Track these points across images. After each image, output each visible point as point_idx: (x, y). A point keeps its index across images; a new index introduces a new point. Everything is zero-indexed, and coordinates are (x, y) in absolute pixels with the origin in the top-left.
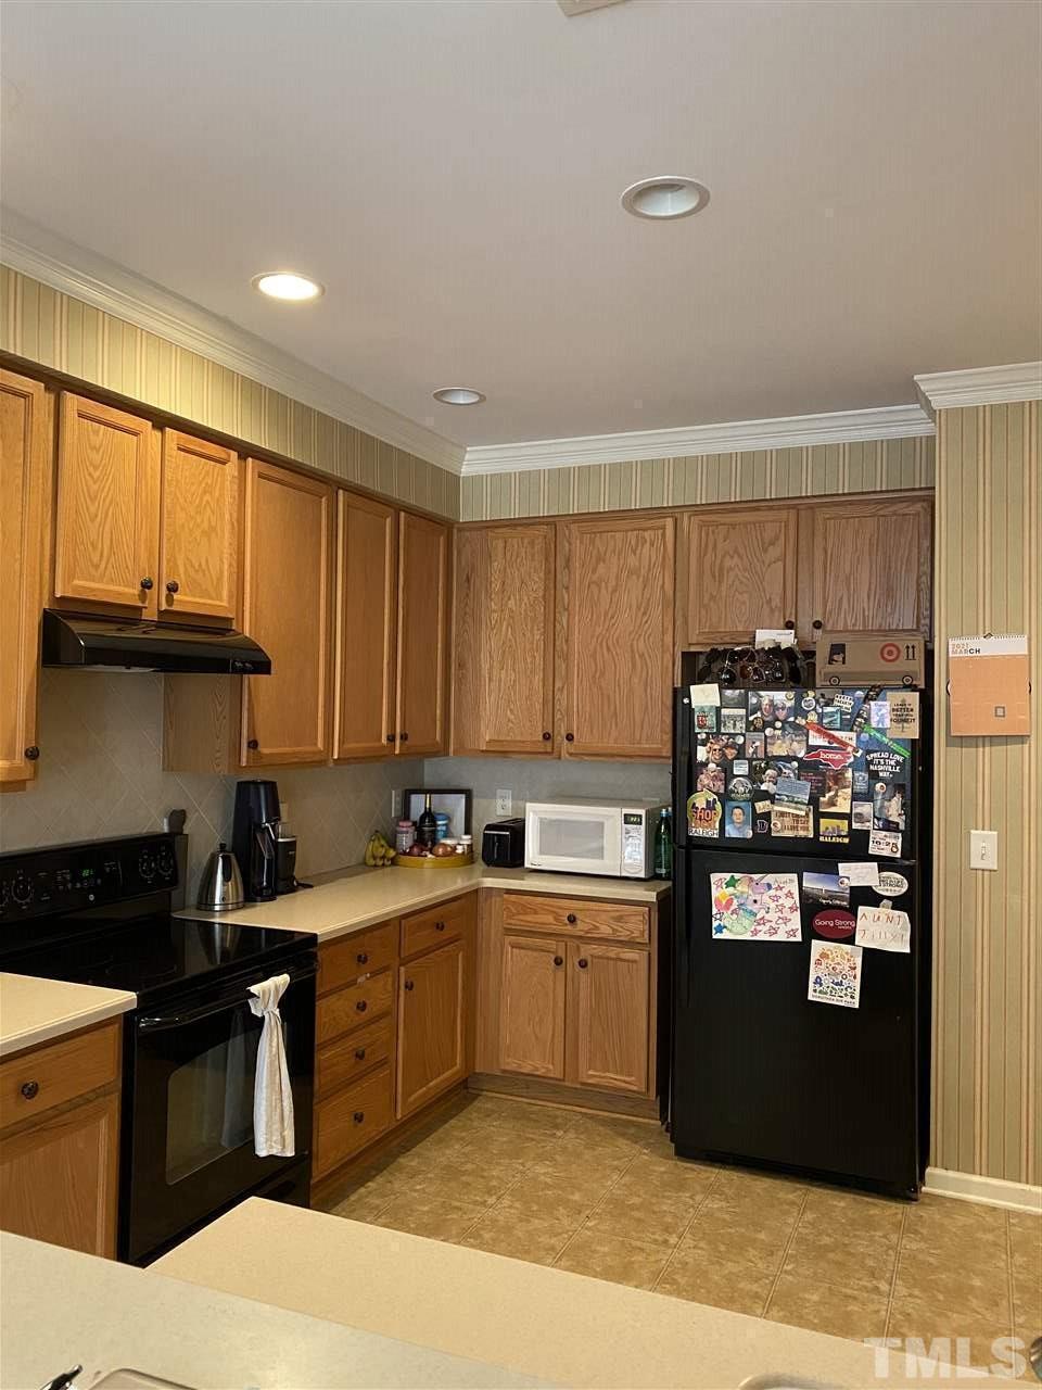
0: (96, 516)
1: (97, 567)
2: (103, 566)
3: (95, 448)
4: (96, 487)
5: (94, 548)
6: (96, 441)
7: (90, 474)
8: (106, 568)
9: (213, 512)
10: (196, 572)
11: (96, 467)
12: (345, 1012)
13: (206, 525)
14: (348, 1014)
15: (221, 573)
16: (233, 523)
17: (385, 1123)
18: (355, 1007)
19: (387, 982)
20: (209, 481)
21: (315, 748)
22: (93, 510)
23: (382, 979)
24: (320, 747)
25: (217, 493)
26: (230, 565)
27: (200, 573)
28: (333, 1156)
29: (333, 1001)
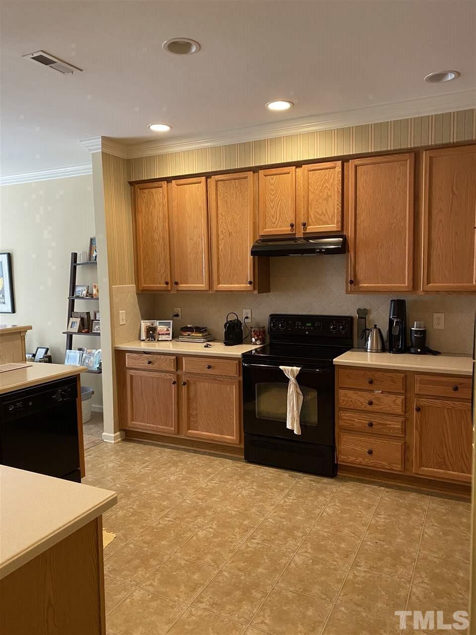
0: (274, 206)
1: (275, 223)
2: (277, 222)
3: (272, 184)
4: (273, 197)
5: (273, 217)
6: (272, 182)
7: (271, 194)
8: (278, 223)
9: (329, 190)
10: (321, 215)
11: (273, 191)
12: (359, 401)
13: (325, 196)
14: (362, 403)
15: (334, 213)
16: (339, 191)
17: (398, 467)
18: (367, 402)
19: (396, 400)
20: (327, 178)
21: (403, 285)
22: (272, 205)
23: (393, 397)
24: (406, 284)
25: (331, 181)
26: (338, 209)
27: (322, 215)
28: (352, 459)
29: (350, 393)
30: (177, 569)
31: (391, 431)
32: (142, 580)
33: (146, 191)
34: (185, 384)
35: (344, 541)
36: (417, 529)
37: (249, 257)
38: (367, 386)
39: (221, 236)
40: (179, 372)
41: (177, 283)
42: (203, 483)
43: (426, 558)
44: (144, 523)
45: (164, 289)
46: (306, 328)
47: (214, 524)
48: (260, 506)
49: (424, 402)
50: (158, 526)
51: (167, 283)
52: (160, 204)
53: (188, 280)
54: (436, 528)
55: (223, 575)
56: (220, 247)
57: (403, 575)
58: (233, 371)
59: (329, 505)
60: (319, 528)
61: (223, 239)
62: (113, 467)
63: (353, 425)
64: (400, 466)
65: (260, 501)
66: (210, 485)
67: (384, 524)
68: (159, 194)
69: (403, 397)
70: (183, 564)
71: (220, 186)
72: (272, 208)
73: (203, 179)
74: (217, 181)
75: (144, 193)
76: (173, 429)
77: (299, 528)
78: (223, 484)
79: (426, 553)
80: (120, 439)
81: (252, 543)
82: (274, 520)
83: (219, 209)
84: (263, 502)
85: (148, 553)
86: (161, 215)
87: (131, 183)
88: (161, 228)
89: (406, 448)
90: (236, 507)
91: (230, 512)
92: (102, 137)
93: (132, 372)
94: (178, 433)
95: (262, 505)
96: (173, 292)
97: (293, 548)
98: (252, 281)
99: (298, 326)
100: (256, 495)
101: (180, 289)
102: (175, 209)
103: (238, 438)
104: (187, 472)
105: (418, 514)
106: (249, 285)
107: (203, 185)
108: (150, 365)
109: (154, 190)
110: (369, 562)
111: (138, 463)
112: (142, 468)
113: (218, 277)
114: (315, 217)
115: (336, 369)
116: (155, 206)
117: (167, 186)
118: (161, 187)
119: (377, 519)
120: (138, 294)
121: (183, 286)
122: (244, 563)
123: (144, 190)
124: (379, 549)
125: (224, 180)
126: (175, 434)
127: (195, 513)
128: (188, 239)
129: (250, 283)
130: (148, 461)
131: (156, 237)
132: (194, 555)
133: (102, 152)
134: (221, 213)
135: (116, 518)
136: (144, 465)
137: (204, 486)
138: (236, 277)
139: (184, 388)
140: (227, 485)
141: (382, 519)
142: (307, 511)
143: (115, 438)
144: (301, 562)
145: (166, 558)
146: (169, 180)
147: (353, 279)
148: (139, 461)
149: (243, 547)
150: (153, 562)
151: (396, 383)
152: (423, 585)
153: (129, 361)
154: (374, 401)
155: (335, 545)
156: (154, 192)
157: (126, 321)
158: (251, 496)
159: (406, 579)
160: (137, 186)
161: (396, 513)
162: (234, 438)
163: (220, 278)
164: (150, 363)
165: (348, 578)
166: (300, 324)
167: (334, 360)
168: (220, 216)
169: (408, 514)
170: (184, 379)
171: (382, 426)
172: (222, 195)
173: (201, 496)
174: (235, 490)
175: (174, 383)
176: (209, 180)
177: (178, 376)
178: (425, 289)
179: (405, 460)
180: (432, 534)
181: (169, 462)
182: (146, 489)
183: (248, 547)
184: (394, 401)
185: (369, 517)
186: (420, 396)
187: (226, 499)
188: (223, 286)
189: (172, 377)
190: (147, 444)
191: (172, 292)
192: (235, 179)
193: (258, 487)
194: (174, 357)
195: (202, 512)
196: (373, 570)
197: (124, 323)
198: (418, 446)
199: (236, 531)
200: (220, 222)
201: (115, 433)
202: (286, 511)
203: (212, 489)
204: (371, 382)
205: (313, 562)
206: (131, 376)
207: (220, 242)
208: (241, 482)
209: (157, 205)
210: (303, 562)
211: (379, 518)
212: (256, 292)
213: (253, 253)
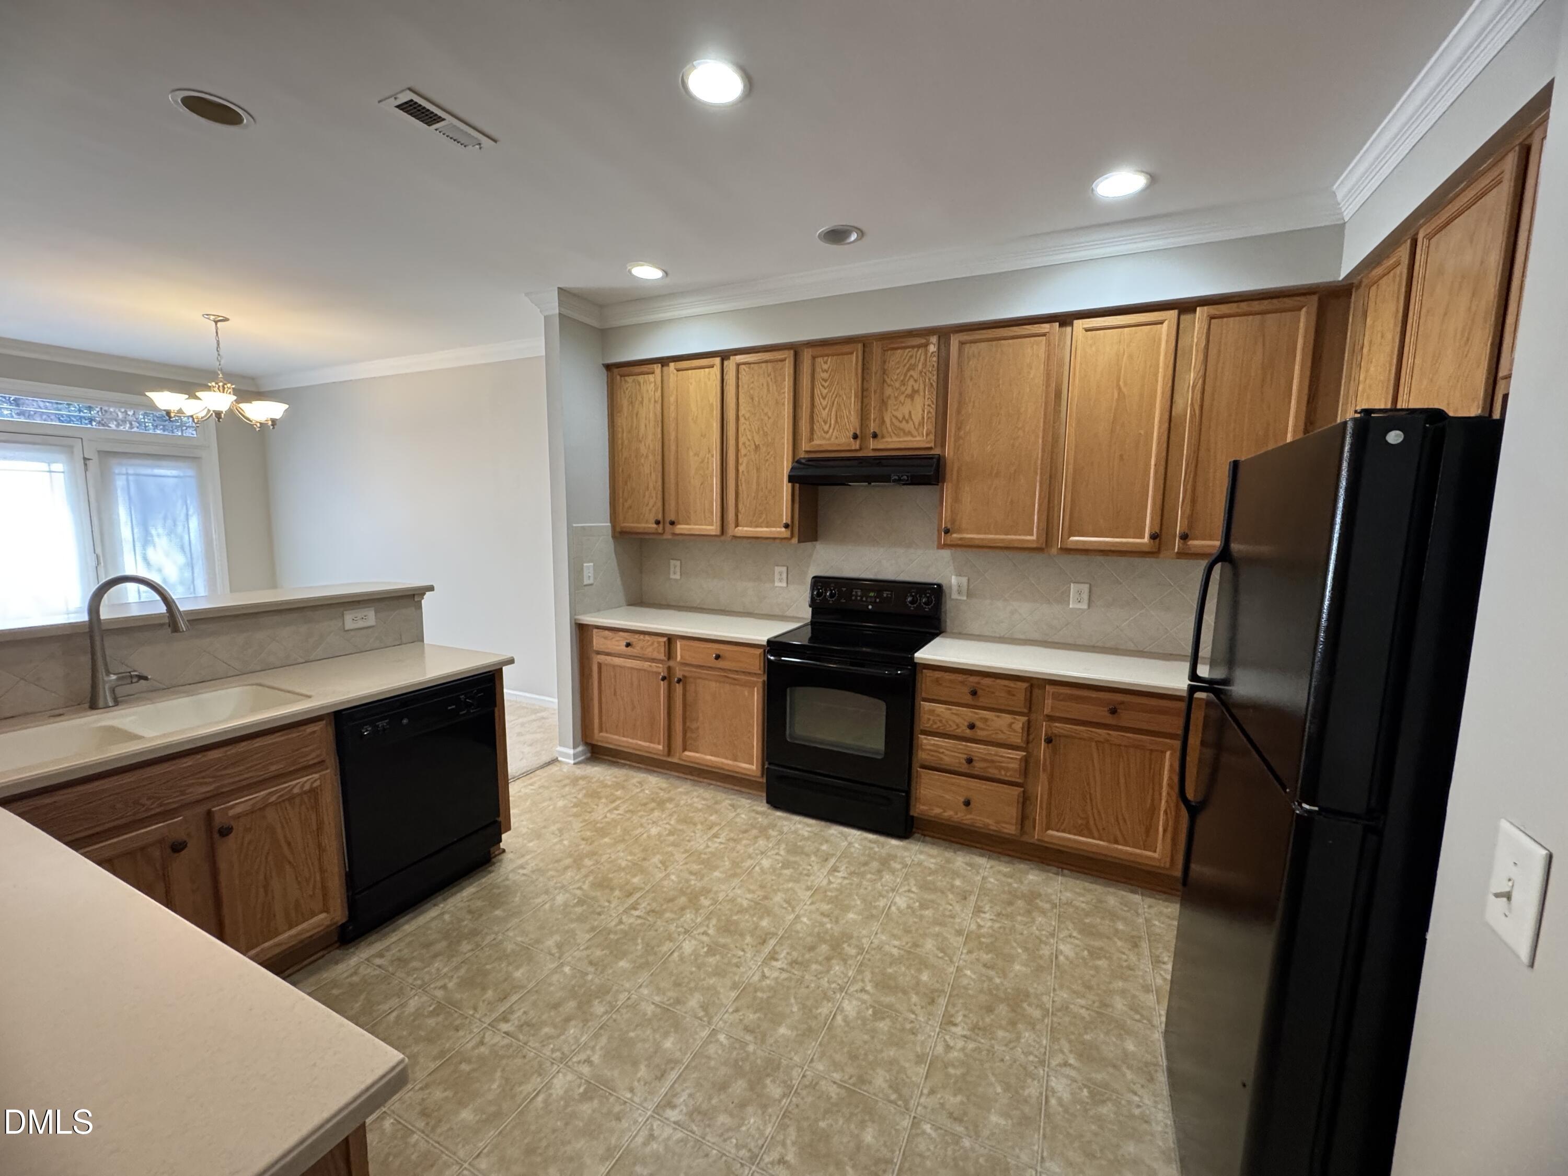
0: (827, 406)
1: (827, 432)
2: (831, 431)
5: (825, 422)
7: (823, 386)
8: (833, 433)
9: (916, 381)
10: (901, 422)
11: (826, 381)
12: (954, 722)
13: (909, 391)
14: (957, 725)
15: (923, 418)
16: (931, 384)
17: (1010, 829)
18: (966, 724)
19: (1013, 723)
20: (913, 361)
21: (1029, 538)
22: (824, 403)
23: (1007, 718)
24: (1034, 537)
25: (920, 367)
26: (929, 412)
27: (904, 422)
28: (937, 811)
29: (940, 708)
30: (637, 1026)
31: (1003, 773)
32: (573, 1048)
33: (630, 379)
34: (679, 681)
35: (926, 967)
36: (1046, 944)
37: (786, 487)
38: (968, 699)
39: (743, 451)
40: (671, 663)
41: (672, 523)
42: (700, 841)
43: (1067, 1008)
44: (596, 920)
45: (654, 531)
46: (869, 600)
47: (711, 926)
48: (788, 890)
49: (1059, 728)
50: (619, 927)
51: (658, 522)
52: (650, 401)
53: (689, 517)
54: (1077, 942)
55: (717, 1040)
56: (741, 468)
57: (1030, 1045)
58: (755, 663)
59: (901, 890)
60: (884, 938)
61: (745, 455)
62: (565, 807)
63: (941, 759)
64: (1014, 828)
65: (789, 881)
66: (713, 846)
67: (990, 931)
68: (649, 384)
69: (1024, 719)
70: (649, 1013)
71: (744, 373)
72: (824, 409)
73: (717, 361)
74: (738, 365)
75: (626, 381)
76: (660, 747)
77: (851, 937)
78: (732, 844)
79: (1065, 996)
80: (582, 758)
81: (772, 968)
82: (810, 919)
83: (741, 408)
84: (795, 881)
85: (593, 987)
86: (651, 415)
87: (609, 367)
88: (650, 437)
89: (1025, 801)
90: (749, 891)
91: (739, 900)
92: (559, 288)
93: (601, 658)
94: (669, 754)
95: (792, 889)
96: (668, 536)
97: (840, 982)
98: (789, 522)
99: (856, 596)
100: (783, 867)
101: (677, 531)
102: (672, 408)
103: (760, 767)
104: (679, 821)
105: (1043, 912)
106: (783, 529)
107: (716, 370)
108: (629, 648)
109: (641, 378)
110: (971, 1015)
111: (604, 800)
112: (609, 811)
113: (737, 516)
114: (892, 423)
115: (918, 668)
116: (642, 403)
117: (662, 372)
118: (653, 373)
119: (979, 920)
120: (614, 537)
121: (681, 528)
122: (755, 1013)
123: (627, 378)
124: (985, 985)
125: (750, 364)
126: (664, 756)
127: (683, 900)
128: (691, 454)
129: (786, 526)
130: (620, 798)
131: (643, 450)
132: (670, 994)
133: (560, 314)
134: (743, 415)
135: (551, 907)
136: (614, 805)
137: (702, 847)
138: (764, 516)
139: (679, 688)
140: (739, 847)
141: (987, 921)
142: (864, 900)
143: (575, 756)
144: (855, 1015)
145: (623, 997)
146: (664, 362)
147: (949, 527)
148: (607, 798)
149: (756, 978)
150: (598, 1008)
151: (1014, 695)
152: (1067, 1071)
153: (598, 641)
154: (978, 724)
155: (912, 975)
156: (642, 381)
157: (595, 578)
158: (774, 870)
159: (1036, 1056)
160: (616, 371)
161: (1009, 910)
162: (754, 767)
163: (740, 516)
164: (628, 645)
165: (935, 1053)
166: (859, 594)
167: (917, 655)
168: (742, 420)
169: (1029, 912)
170: (679, 673)
171: (988, 764)
172: (746, 386)
173: (695, 867)
174: (750, 857)
175: (664, 679)
176: (726, 363)
177: (669, 668)
178: (1064, 546)
179: (1024, 819)
180: (1071, 954)
181: (653, 800)
182: (609, 851)
183: (764, 976)
184: (1010, 725)
185: (965, 918)
186: (1051, 718)
187: (734, 875)
188: (744, 530)
189: (660, 670)
190: (624, 765)
191: (666, 537)
192: (766, 362)
193: (788, 852)
194: (665, 639)
195: (694, 899)
196: (978, 1035)
197: (591, 581)
198: (1045, 797)
199: (746, 941)
200: (741, 429)
201: (574, 748)
202: (830, 901)
203: (713, 854)
204: (974, 693)
205: (875, 1013)
206: (600, 665)
207: (740, 461)
208: (762, 842)
209: (646, 401)
210: (858, 1013)
211: (983, 919)
212: (795, 540)
213: (791, 479)
